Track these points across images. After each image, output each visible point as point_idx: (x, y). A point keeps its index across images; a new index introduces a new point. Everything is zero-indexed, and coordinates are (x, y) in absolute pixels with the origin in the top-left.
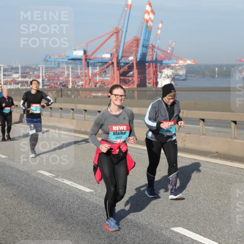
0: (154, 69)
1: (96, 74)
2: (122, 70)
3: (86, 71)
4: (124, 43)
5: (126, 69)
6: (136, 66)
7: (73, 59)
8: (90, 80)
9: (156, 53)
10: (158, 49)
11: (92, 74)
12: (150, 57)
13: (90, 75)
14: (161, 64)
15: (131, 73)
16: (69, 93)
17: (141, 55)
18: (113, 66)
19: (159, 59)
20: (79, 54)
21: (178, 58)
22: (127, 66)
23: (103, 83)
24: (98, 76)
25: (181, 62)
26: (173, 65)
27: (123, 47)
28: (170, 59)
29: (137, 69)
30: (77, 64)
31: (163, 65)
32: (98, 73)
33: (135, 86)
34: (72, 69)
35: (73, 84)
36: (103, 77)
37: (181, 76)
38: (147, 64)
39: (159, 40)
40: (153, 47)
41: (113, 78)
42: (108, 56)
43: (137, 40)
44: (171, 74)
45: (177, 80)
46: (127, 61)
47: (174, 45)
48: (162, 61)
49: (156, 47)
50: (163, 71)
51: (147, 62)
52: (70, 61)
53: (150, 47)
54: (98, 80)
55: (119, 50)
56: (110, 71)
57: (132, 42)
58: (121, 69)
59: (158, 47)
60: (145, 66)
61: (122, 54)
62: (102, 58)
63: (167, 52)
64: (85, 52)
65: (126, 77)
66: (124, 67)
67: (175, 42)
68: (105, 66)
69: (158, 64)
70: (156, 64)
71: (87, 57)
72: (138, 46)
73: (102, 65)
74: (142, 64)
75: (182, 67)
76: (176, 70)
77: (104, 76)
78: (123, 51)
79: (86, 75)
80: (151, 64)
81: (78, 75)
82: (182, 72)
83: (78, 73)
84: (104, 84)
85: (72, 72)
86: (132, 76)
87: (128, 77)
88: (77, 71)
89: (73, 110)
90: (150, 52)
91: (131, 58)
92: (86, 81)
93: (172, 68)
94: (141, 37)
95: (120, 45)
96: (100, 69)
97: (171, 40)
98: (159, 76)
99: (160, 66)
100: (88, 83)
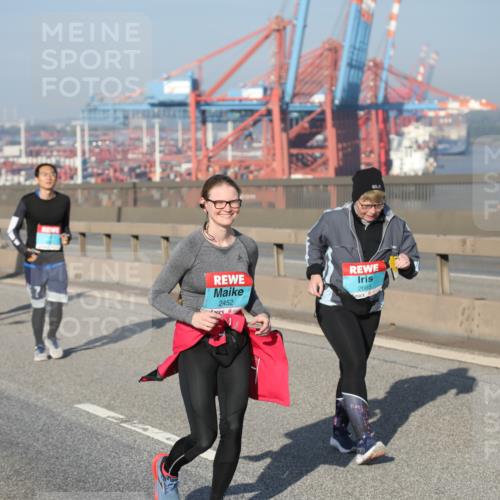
0: (381, 126)
1: (225, 142)
2: (295, 131)
3: (200, 135)
4: (300, 57)
5: (305, 129)
6: (334, 119)
7: (163, 104)
8: (209, 158)
9: (386, 84)
10: (391, 71)
11: (214, 143)
12: (370, 94)
13: (210, 145)
14: (400, 111)
15: (320, 137)
16: (156, 194)
17: (344, 90)
18: (271, 121)
19: (393, 98)
20: (180, 89)
21: (445, 96)
22: (308, 118)
23: (244, 165)
24: (230, 147)
25: (454, 106)
26: (431, 114)
27: (298, 67)
28: (422, 98)
29: (334, 125)
30: (174, 116)
31: (405, 114)
32: (230, 140)
33: (331, 173)
34: (162, 129)
35: (164, 170)
36: (243, 150)
37: (454, 143)
38: (361, 113)
39: (393, 46)
40: (378, 66)
41: (270, 152)
42: (256, 93)
43: (334, 50)
44: (427, 138)
45: (444, 154)
46: (308, 107)
47: (433, 59)
48: (402, 104)
49: (386, 66)
50: (406, 130)
51: (363, 108)
52: (156, 109)
53: (369, 68)
54: (230, 159)
55: (286, 79)
56: (261, 133)
57: (321, 55)
58: (291, 127)
59: (390, 66)
60: (356, 118)
61: (295, 87)
62: (241, 100)
63: (415, 81)
64: (195, 85)
65: (306, 147)
66: (301, 123)
67: (437, 53)
68: (250, 120)
69: (392, 114)
70: (386, 113)
71: (203, 98)
72: (335, 64)
73: (242, 119)
74: (347, 113)
75: (455, 120)
76: (441, 127)
77: (245, 147)
78: (296, 79)
79: (199, 146)
80: (373, 112)
81: (176, 146)
82: (456, 134)
83: (177, 140)
84: (247, 168)
85: (161, 139)
86: (322, 146)
87: (312, 147)
88: (174, 136)
89: (167, 239)
90: (368, 80)
91: (319, 98)
92: (199, 162)
93: (430, 122)
94: (344, 40)
95: (288, 64)
96: (234, 128)
97: (425, 48)
98: (395, 144)
99: (396, 118)
100: (204, 167)
